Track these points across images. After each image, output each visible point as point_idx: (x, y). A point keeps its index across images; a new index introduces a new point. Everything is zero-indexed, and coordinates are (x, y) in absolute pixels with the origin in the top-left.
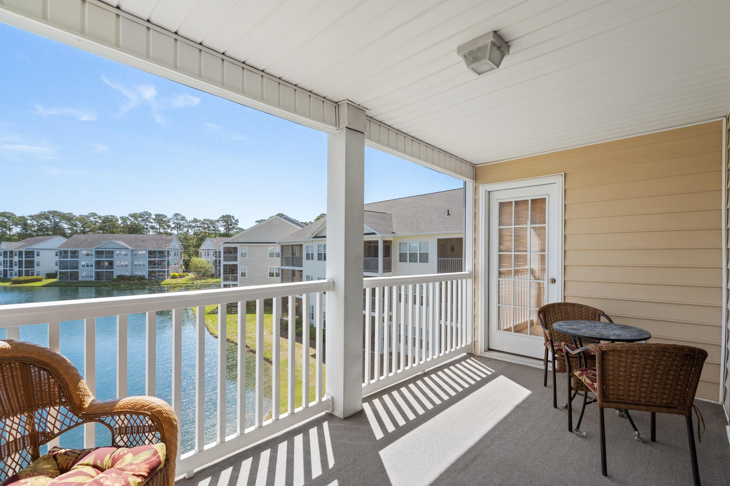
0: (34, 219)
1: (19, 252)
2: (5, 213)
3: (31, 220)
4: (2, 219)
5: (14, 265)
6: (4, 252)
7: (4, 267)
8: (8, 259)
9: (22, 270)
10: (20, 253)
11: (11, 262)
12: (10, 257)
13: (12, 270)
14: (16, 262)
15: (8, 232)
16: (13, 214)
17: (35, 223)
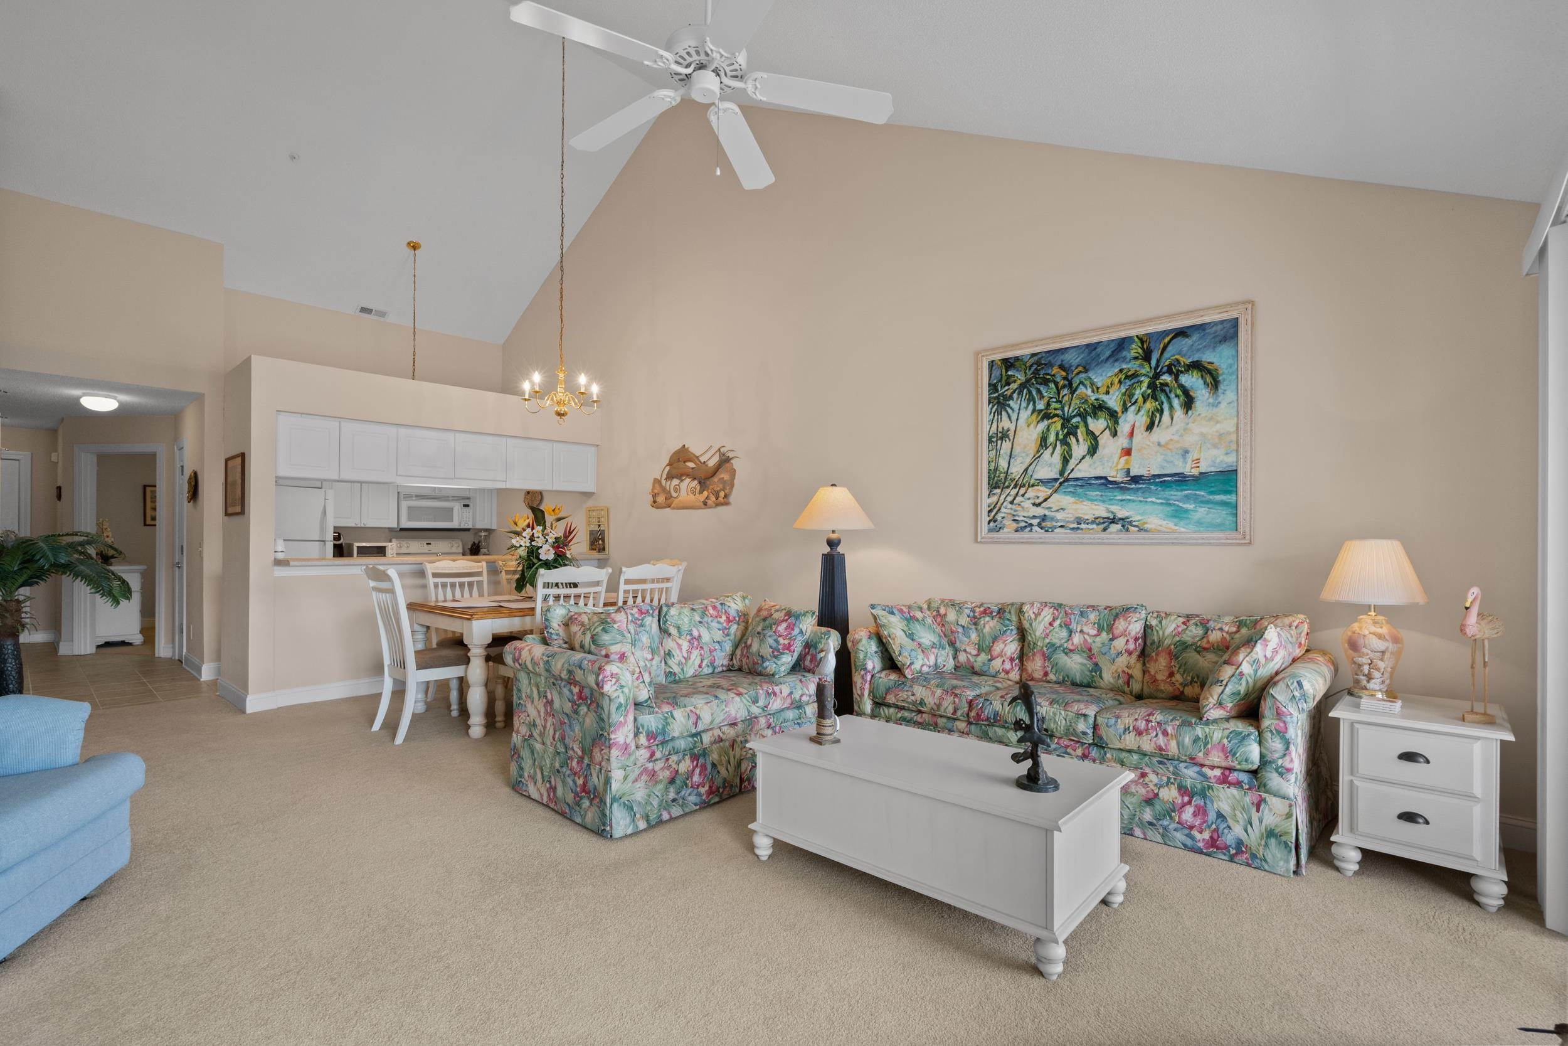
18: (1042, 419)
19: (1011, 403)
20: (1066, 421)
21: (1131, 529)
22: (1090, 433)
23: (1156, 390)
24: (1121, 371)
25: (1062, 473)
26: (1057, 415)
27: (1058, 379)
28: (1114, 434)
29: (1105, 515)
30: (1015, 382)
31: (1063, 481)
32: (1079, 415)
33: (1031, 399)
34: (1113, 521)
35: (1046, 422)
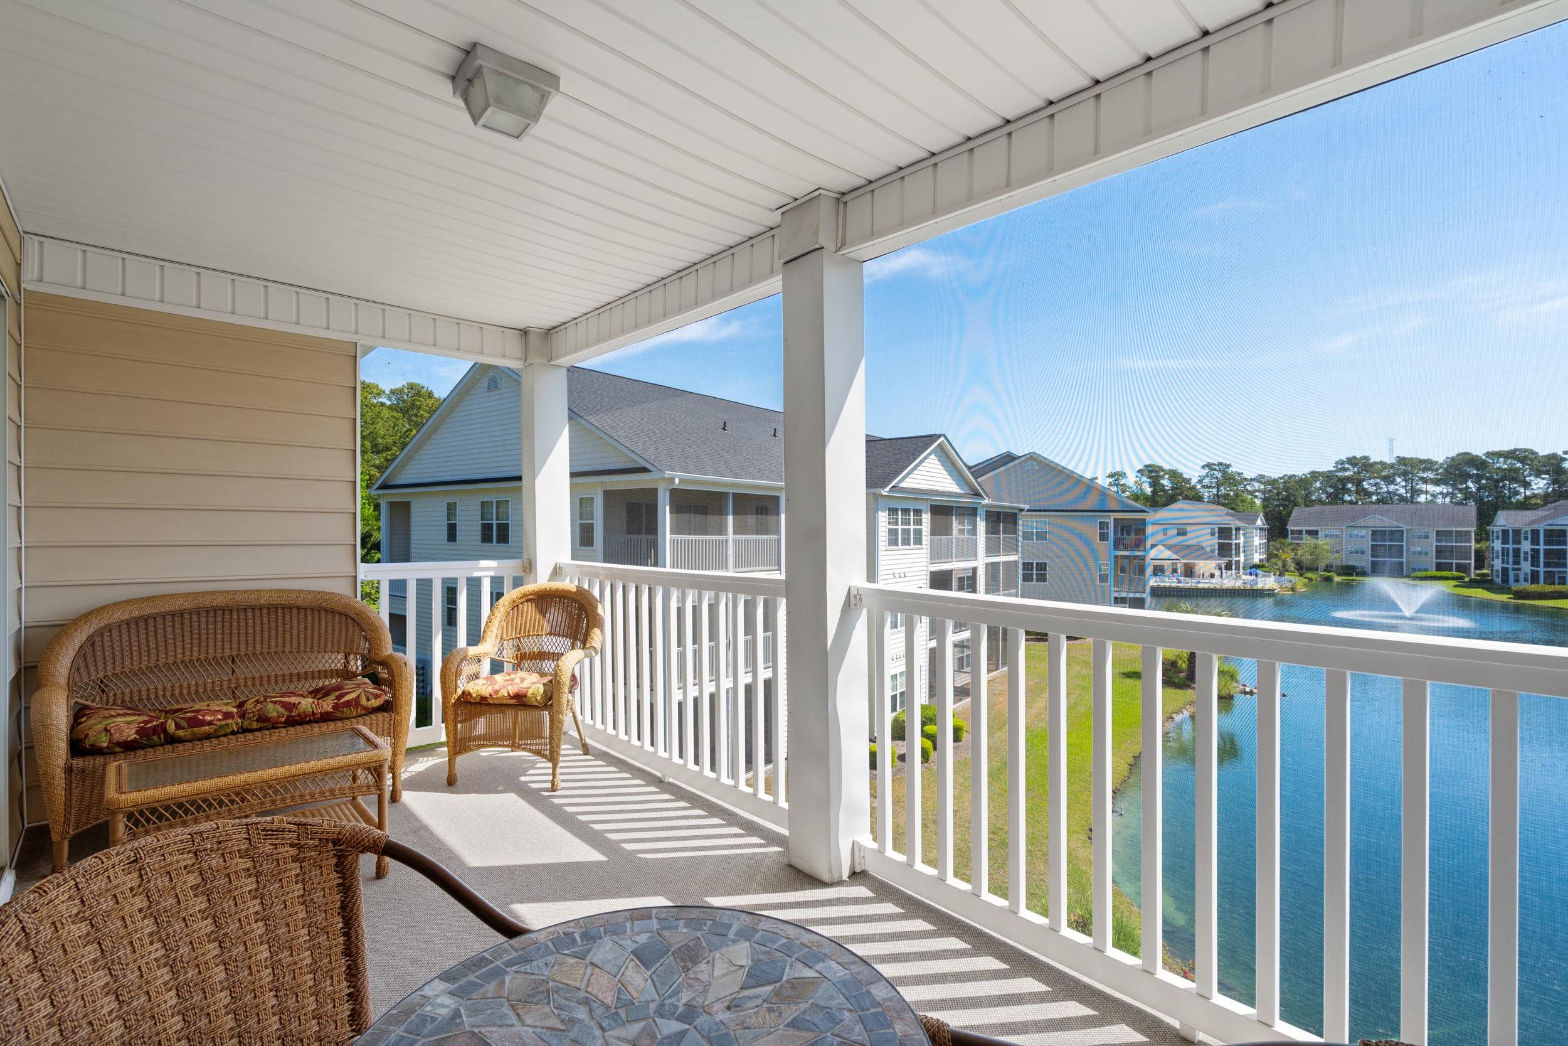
1: (1533, 531)
2: (1515, 450)
4: (1511, 464)
5: (1522, 558)
6: (1503, 531)
7: (1503, 563)
8: (1511, 546)
9: (1538, 571)
10: (1535, 533)
11: (1517, 552)
12: (1514, 543)
13: (1519, 569)
14: (1526, 553)
15: (1522, 489)
16: (1532, 452)
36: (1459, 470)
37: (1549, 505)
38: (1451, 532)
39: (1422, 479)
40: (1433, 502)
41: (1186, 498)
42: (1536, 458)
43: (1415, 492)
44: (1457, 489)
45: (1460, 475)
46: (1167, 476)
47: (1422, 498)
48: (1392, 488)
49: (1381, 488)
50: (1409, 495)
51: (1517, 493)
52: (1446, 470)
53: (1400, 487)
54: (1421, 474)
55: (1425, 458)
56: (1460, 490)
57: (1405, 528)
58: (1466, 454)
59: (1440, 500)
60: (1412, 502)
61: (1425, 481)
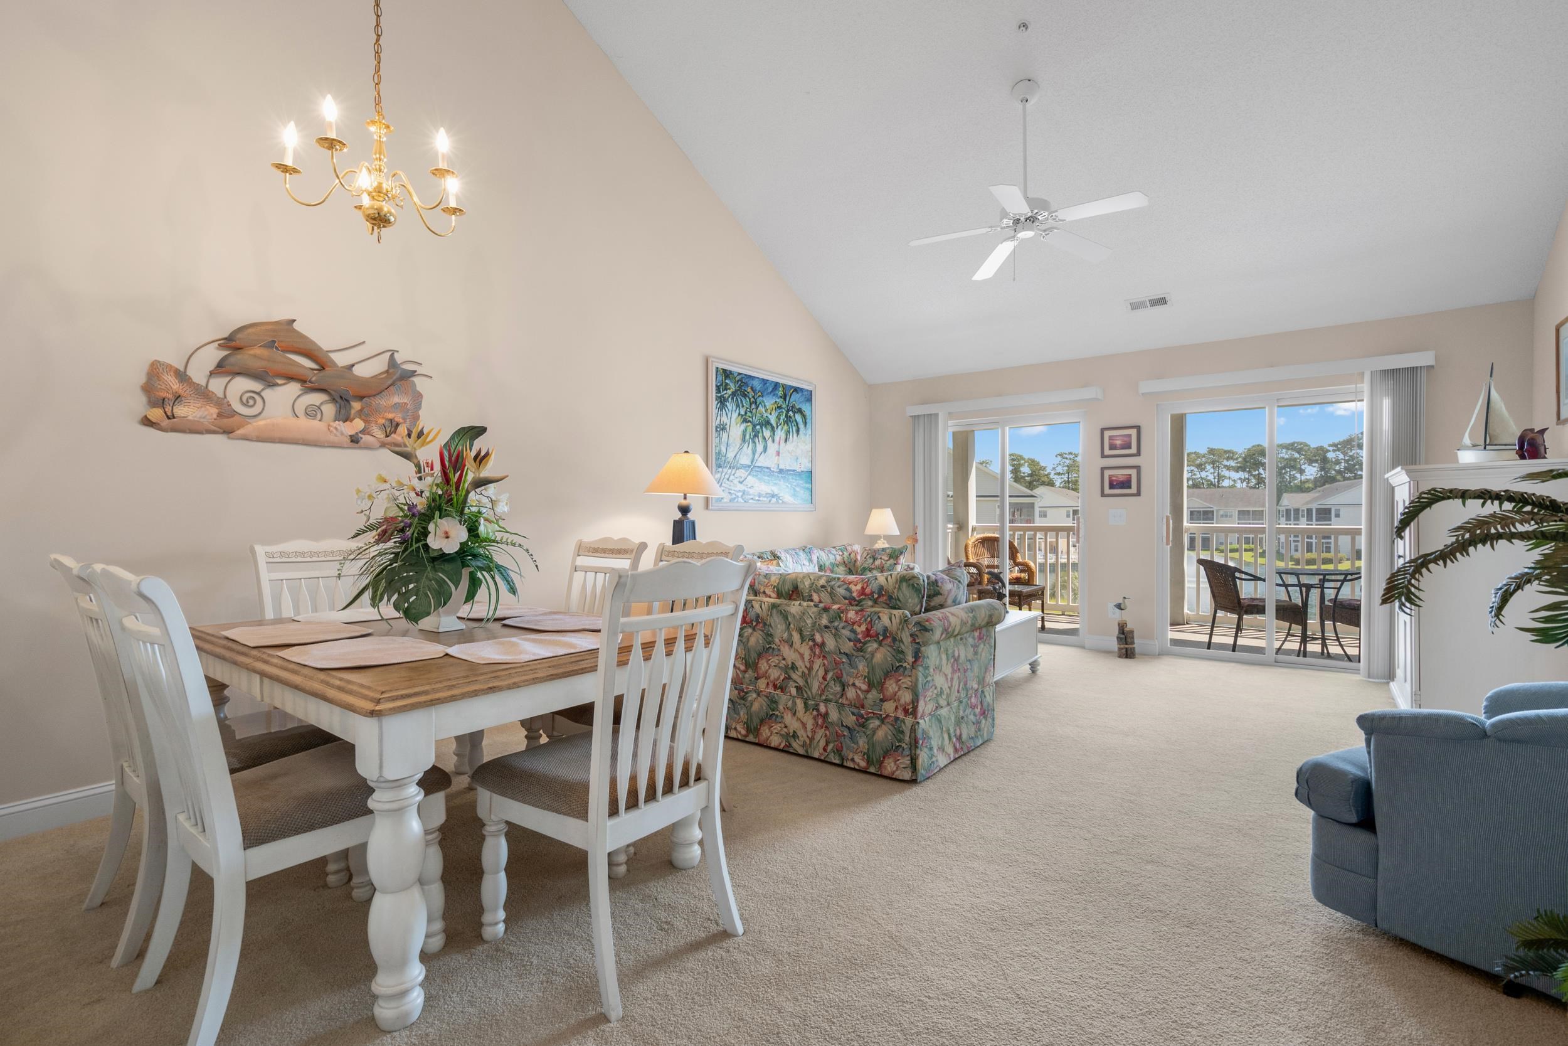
0: (1338, 450)
1: (1307, 509)
3: (1334, 451)
4: (1291, 454)
6: (1287, 510)
9: (1312, 543)
10: (1309, 511)
15: (1298, 475)
17: (1341, 456)
18: (743, 422)
19: (727, 404)
20: (754, 426)
21: (780, 501)
22: (764, 438)
23: (788, 420)
24: (776, 402)
25: (752, 462)
26: (749, 421)
27: (750, 397)
28: (773, 441)
29: (770, 492)
30: (729, 389)
31: (752, 468)
32: (759, 424)
33: (738, 406)
34: (773, 496)
35: (745, 425)
36: (1254, 459)
37: (1318, 489)
38: (1248, 511)
39: (1225, 466)
40: (1233, 487)
41: (1043, 483)
42: (1309, 449)
43: (1220, 478)
44: (1252, 475)
45: (1255, 464)
46: (1026, 464)
47: (1226, 483)
48: (1203, 474)
49: (1195, 474)
50: (1216, 480)
51: (1295, 478)
52: (1244, 459)
53: (1209, 474)
54: (1226, 463)
55: (1229, 449)
56: (1254, 476)
57: (1215, 509)
58: (1258, 446)
59: (1238, 485)
60: (1218, 487)
61: (1228, 468)
